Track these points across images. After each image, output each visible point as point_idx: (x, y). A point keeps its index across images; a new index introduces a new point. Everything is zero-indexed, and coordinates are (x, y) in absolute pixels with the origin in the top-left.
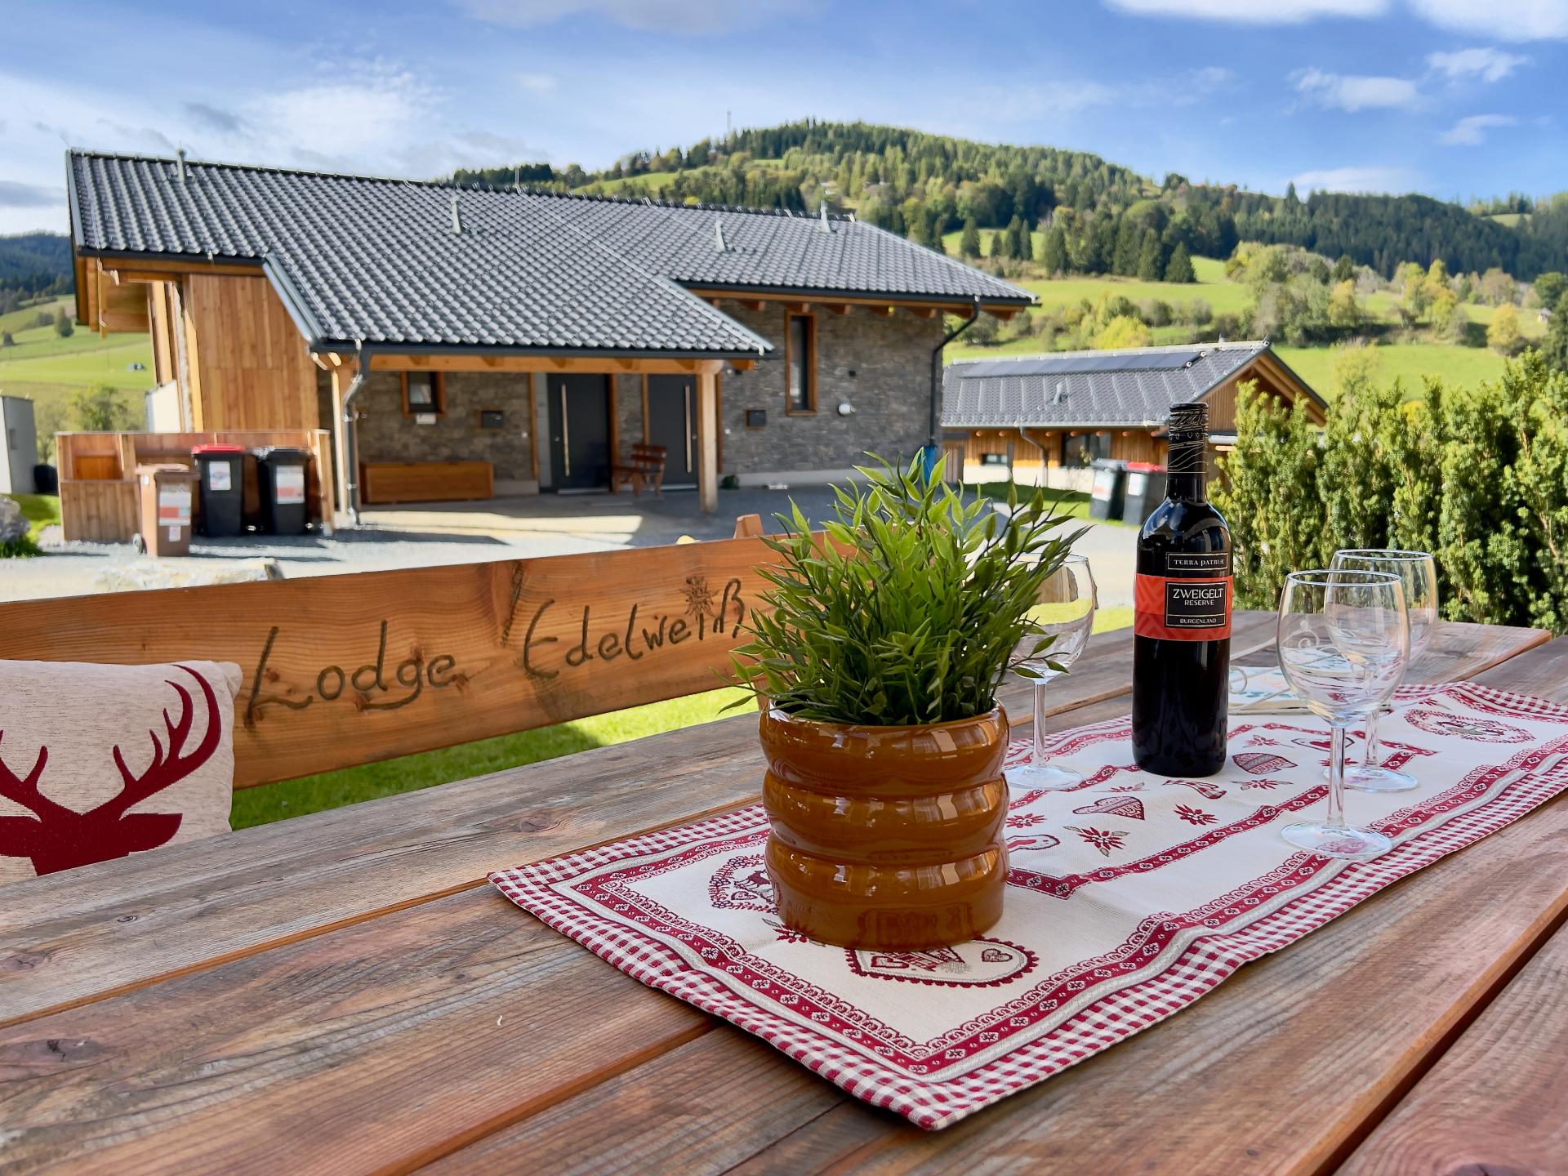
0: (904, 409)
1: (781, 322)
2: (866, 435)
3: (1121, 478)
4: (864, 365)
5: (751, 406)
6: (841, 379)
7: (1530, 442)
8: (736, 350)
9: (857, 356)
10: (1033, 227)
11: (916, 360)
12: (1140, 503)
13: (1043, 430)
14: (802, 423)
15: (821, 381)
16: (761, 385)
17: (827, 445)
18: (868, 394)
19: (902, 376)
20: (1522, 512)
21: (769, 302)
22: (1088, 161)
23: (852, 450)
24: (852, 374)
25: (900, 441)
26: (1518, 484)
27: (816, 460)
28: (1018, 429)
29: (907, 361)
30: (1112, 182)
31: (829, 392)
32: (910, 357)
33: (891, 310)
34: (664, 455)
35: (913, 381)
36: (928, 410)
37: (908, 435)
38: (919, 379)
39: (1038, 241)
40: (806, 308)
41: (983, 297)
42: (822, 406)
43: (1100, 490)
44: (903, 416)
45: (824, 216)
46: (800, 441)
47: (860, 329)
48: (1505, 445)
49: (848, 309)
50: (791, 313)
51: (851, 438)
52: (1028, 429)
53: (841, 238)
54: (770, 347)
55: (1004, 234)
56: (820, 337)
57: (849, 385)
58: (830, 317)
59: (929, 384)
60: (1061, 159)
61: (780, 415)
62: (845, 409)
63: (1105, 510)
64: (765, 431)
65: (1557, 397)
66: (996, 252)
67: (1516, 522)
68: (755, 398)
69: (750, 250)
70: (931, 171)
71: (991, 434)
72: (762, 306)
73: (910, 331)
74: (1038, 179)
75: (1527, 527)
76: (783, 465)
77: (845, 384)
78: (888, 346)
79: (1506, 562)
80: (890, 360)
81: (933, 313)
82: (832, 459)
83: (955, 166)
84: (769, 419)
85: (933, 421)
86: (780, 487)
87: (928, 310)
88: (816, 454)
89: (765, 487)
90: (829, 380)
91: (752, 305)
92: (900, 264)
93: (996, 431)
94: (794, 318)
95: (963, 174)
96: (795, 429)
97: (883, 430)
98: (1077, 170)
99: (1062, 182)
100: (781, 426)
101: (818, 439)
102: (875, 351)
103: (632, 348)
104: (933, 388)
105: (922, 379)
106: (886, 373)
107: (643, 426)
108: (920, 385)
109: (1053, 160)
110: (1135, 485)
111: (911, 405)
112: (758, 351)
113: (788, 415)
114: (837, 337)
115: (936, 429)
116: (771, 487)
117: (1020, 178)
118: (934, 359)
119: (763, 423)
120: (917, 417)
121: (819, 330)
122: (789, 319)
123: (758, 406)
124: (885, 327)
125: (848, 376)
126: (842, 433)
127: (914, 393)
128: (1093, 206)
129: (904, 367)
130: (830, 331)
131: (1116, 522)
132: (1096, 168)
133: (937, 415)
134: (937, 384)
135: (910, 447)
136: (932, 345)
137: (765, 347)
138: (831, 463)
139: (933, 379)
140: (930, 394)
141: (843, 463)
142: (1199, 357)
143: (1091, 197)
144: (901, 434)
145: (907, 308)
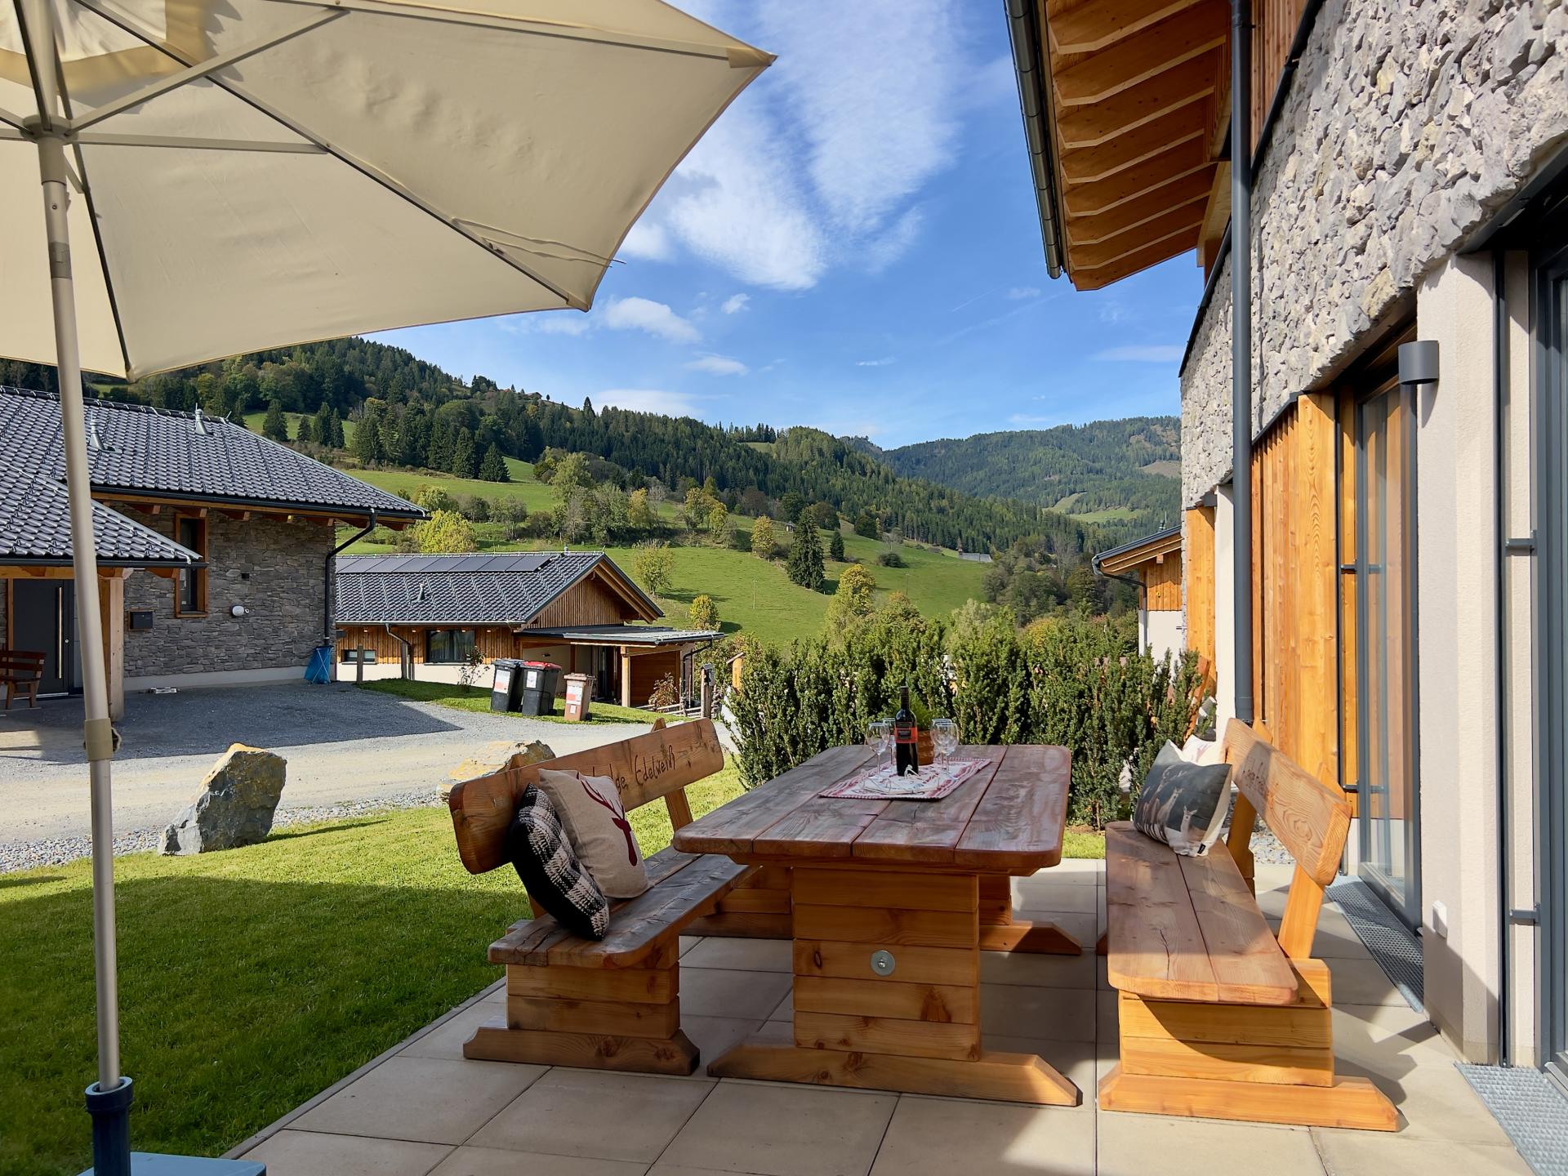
0: (298, 611)
1: (171, 523)
2: (259, 637)
3: (518, 676)
4: (256, 568)
5: (135, 608)
6: (233, 581)
8: (162, 558)
9: (249, 559)
10: (344, 416)
11: (309, 564)
12: (538, 695)
13: (409, 627)
14: (191, 626)
15: (211, 584)
16: (147, 587)
17: (217, 648)
18: (261, 595)
19: (294, 579)
21: (163, 504)
22: (397, 355)
23: (244, 651)
24: (245, 576)
25: (294, 641)
26: (888, 688)
27: (207, 662)
28: (383, 626)
29: (300, 566)
30: (422, 379)
31: (220, 594)
32: (303, 561)
33: (290, 517)
34: (42, 662)
35: (307, 585)
36: (322, 611)
37: (302, 636)
38: (312, 582)
39: (349, 429)
40: (203, 513)
41: (377, 509)
42: (213, 608)
44: (297, 618)
45: (198, 418)
46: (189, 643)
47: (253, 533)
48: (879, 667)
49: (246, 515)
50: (180, 516)
51: (244, 639)
52: (392, 626)
53: (219, 441)
54: (194, 555)
55: (312, 419)
56: (210, 541)
57: (242, 588)
58: (225, 522)
59: (322, 587)
60: (369, 350)
61: (167, 617)
62: (238, 610)
63: (505, 702)
64: (150, 634)
66: (304, 435)
67: (887, 704)
68: (139, 599)
69: (129, 450)
71: (354, 630)
72: (156, 510)
73: (303, 537)
74: (347, 368)
76: (170, 668)
77: (239, 586)
78: (281, 550)
80: (282, 564)
81: (329, 522)
82: (223, 661)
84: (155, 621)
85: (326, 620)
86: (168, 691)
87: (325, 518)
88: (205, 656)
89: (150, 692)
90: (220, 582)
91: (146, 509)
93: (361, 627)
94: (183, 521)
96: (183, 632)
97: (276, 631)
98: (387, 363)
99: (371, 374)
100: (169, 629)
101: (208, 641)
102: (268, 554)
104: (327, 590)
105: (315, 583)
106: (278, 576)
108: (313, 587)
109: (361, 351)
110: (532, 680)
111: (305, 607)
112: (185, 560)
113: (176, 617)
114: (228, 540)
115: (331, 631)
116: (158, 691)
117: (328, 365)
118: (327, 563)
119: (150, 625)
120: (311, 619)
121: (210, 534)
122: (178, 521)
123: (143, 608)
124: (278, 532)
125: (240, 578)
126: (233, 634)
127: (308, 596)
128: (405, 400)
129: (297, 571)
130: (222, 534)
131: (516, 713)
132: (406, 364)
133: (331, 616)
134: (331, 587)
135: (305, 647)
136: (325, 550)
137: (190, 556)
138: (224, 665)
139: (326, 583)
140: (323, 597)
141: (235, 664)
142: (549, 562)
143: (402, 392)
144: (296, 633)
145: (304, 516)
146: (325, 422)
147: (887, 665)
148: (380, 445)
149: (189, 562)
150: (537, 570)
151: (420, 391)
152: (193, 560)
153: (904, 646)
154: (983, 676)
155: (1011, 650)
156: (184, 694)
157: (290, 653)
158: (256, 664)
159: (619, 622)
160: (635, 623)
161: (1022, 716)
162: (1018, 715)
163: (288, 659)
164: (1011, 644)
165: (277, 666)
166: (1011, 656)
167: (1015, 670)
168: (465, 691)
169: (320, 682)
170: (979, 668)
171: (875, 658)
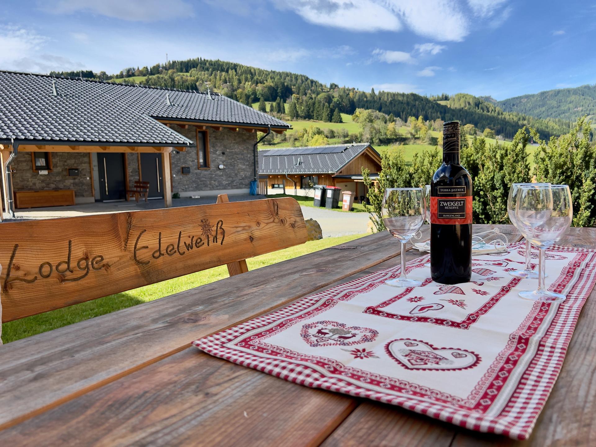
0: (244, 167)
1: (194, 133)
2: (230, 177)
3: (324, 192)
4: (228, 150)
5: (183, 166)
6: (219, 155)
7: (483, 168)
8: (178, 143)
9: (225, 147)
10: (285, 102)
11: (248, 149)
12: (331, 200)
13: (294, 175)
14: (204, 172)
15: (211, 156)
16: (188, 158)
17: (214, 181)
18: (229, 161)
19: (242, 154)
20: (482, 193)
21: (189, 125)
22: (303, 78)
23: (224, 183)
24: (223, 153)
25: (243, 179)
26: (480, 183)
27: (211, 187)
28: (285, 175)
29: (244, 149)
30: (312, 86)
31: (215, 160)
32: (245, 147)
33: (237, 129)
34: (148, 185)
35: (247, 157)
36: (253, 167)
37: (246, 177)
38: (249, 156)
39: (287, 106)
40: (204, 128)
41: (271, 125)
42: (212, 166)
43: (317, 196)
44: (244, 170)
45: (209, 93)
46: (204, 179)
47: (226, 136)
49: (221, 129)
50: (198, 130)
51: (224, 178)
52: (288, 175)
53: (216, 102)
54: (191, 142)
55: (274, 104)
56: (210, 140)
57: (223, 158)
58: (214, 132)
59: (253, 157)
60: (293, 77)
61: (195, 169)
62: (221, 167)
63: (319, 203)
64: (190, 176)
65: (491, 152)
66: (272, 110)
68: (185, 162)
69: (181, 105)
70: (246, 80)
71: (275, 177)
72: (187, 127)
73: (245, 138)
74: (286, 84)
75: (483, 198)
76: (197, 189)
77: (221, 157)
78: (237, 143)
79: (477, 210)
80: (237, 149)
81: (253, 131)
82: (217, 186)
83: (255, 78)
84: (191, 171)
85: (255, 172)
86: (197, 197)
87: (252, 129)
88: (210, 184)
89: (191, 197)
90: (214, 156)
91: (183, 126)
92: (240, 112)
93: (277, 175)
94: (199, 132)
95: (258, 81)
96: (202, 175)
97: (236, 175)
98: (299, 81)
99: (294, 85)
100: (196, 174)
101: (211, 178)
102: (232, 145)
103: (134, 142)
104: (254, 159)
105: (250, 156)
106: (236, 153)
107: (139, 174)
108: (249, 158)
109: (291, 77)
110: (329, 194)
111: (247, 165)
112: (187, 144)
113: (199, 169)
114: (217, 139)
115: (256, 175)
116: (193, 197)
117: (279, 83)
118: (254, 148)
119: (189, 172)
120: (249, 170)
121: (209, 137)
123: (187, 166)
124: (235, 136)
125: (222, 154)
126: (220, 176)
127: (248, 161)
128: (306, 94)
129: (243, 151)
130: (214, 137)
131: (323, 208)
132: (306, 81)
133: (257, 169)
134: (256, 158)
135: (247, 181)
136: (254, 143)
138: (217, 188)
139: (254, 156)
140: (253, 161)
141: (221, 187)
142: (347, 148)
143: (305, 91)
144: (244, 176)
145: (243, 129)
146: (279, 104)
147: (480, 166)
148: (297, 112)
149: (188, 144)
150: (342, 152)
151: (311, 90)
152: (190, 143)
153: (494, 152)
154: (560, 174)
155: (586, 152)
156: (202, 198)
157: (241, 183)
158: (229, 187)
159: (376, 172)
161: (592, 204)
162: (588, 204)
163: (241, 186)
164: (586, 148)
165: (237, 188)
166: (585, 157)
167: (587, 168)
168: (306, 198)
169: (253, 195)
170: (557, 166)
171: (472, 162)
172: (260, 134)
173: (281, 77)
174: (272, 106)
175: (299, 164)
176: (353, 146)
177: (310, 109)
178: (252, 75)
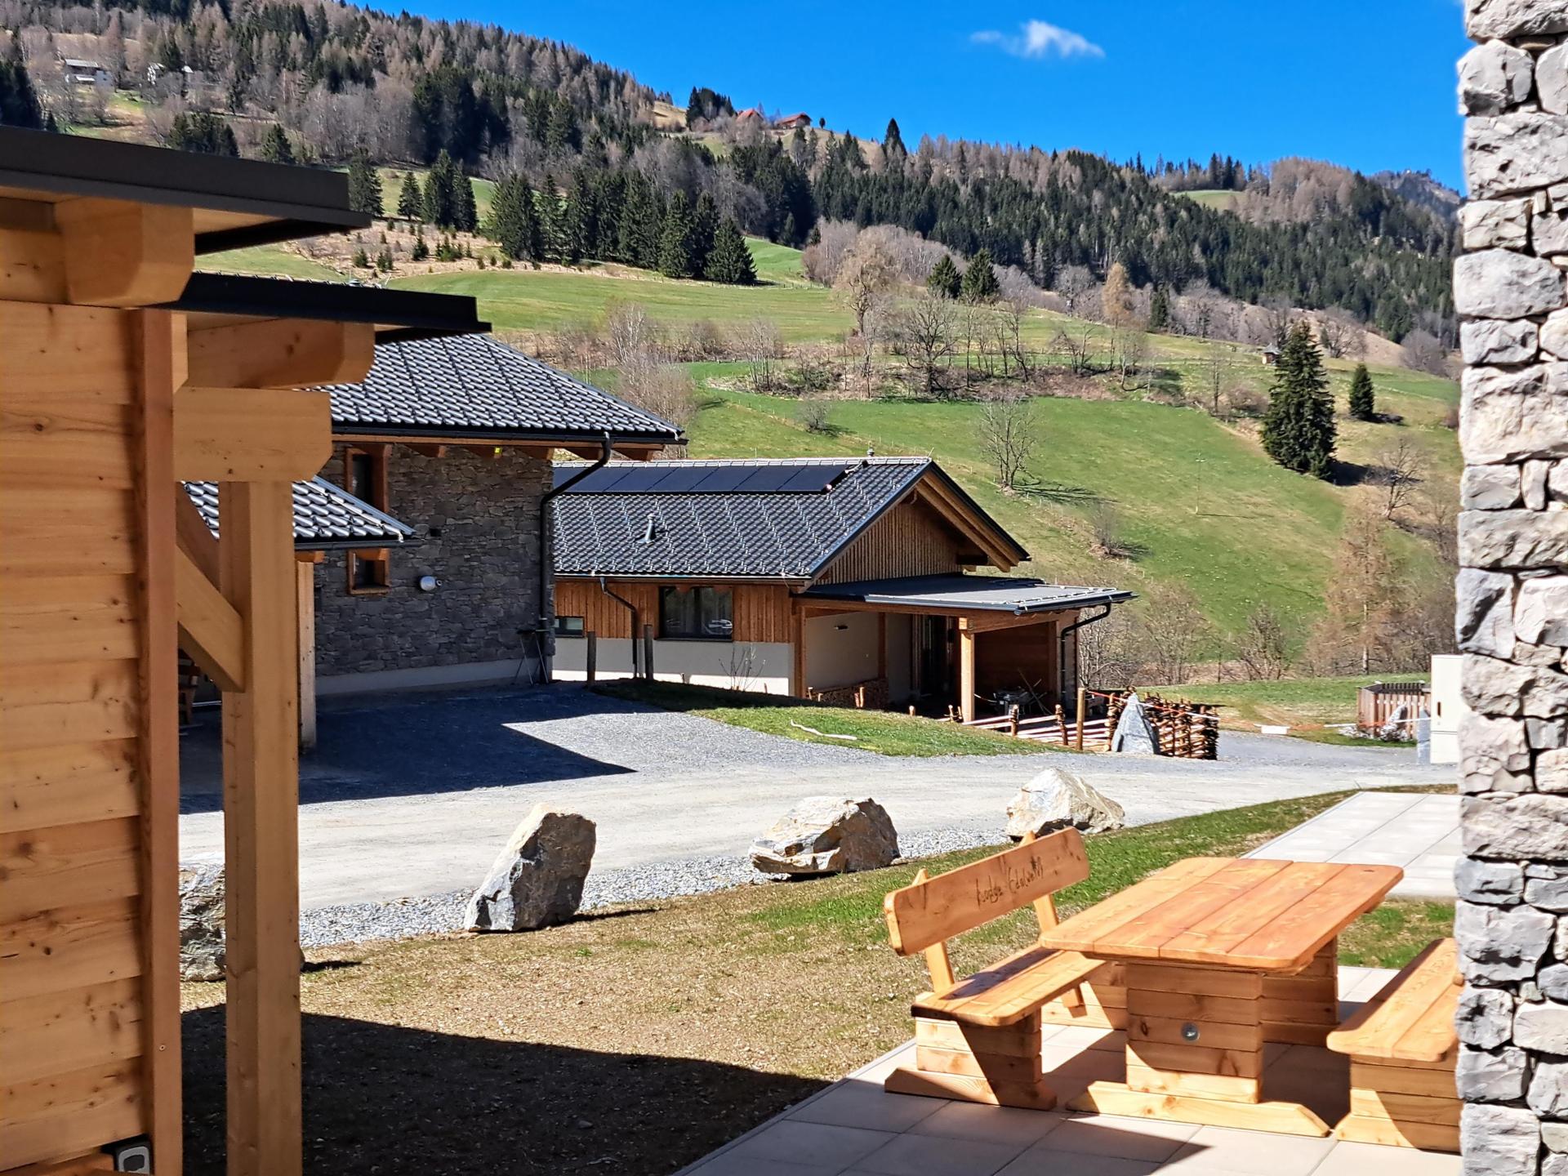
0: (504, 580)
1: (339, 464)
2: (454, 618)
4: (450, 521)
6: (420, 540)
8: (369, 536)
9: (438, 507)
11: (518, 511)
13: (635, 583)
14: (368, 605)
17: (401, 636)
18: (454, 560)
19: (499, 534)
22: (561, 58)
23: (435, 640)
24: (435, 533)
25: (499, 624)
27: (388, 656)
28: (596, 578)
29: (506, 515)
30: (604, 98)
31: (405, 560)
32: (510, 507)
33: (497, 450)
35: (515, 541)
36: (536, 580)
37: (510, 617)
38: (522, 537)
41: (614, 432)
42: (395, 580)
44: (503, 591)
46: (365, 630)
47: (444, 469)
49: (442, 449)
51: (435, 623)
52: (610, 581)
54: (403, 528)
55: (421, 178)
57: (433, 550)
59: (535, 543)
60: (513, 50)
61: (338, 594)
62: (428, 582)
70: (282, 60)
73: (509, 472)
74: (477, 87)
77: (428, 549)
78: (479, 493)
80: (483, 513)
82: (409, 655)
83: (325, 51)
84: (324, 601)
85: (542, 594)
87: (546, 449)
88: (386, 648)
94: (355, 457)
95: (341, 68)
96: (358, 614)
97: (476, 610)
98: (543, 71)
99: (517, 95)
100: (340, 610)
101: (390, 627)
102: (463, 500)
104: (541, 550)
105: (527, 539)
106: (479, 531)
108: (524, 545)
109: (500, 51)
111: (514, 574)
112: (398, 538)
113: (348, 594)
114: (413, 482)
115: (546, 608)
117: (446, 81)
118: (542, 509)
120: (521, 591)
121: (389, 474)
122: (349, 459)
124: (476, 468)
125: (429, 536)
126: (422, 616)
127: (518, 559)
128: (574, 140)
129: (503, 522)
130: (404, 474)
132: (577, 70)
133: (548, 586)
135: (513, 632)
136: (538, 490)
137: (402, 532)
138: (408, 660)
139: (542, 538)
140: (536, 558)
141: (424, 659)
142: (843, 475)
143: (571, 123)
144: (502, 614)
145: (517, 448)
146: (443, 185)
148: (536, 222)
149: (401, 538)
150: (825, 491)
151: (601, 121)
152: (406, 537)
157: (494, 642)
158: (451, 658)
159: (955, 568)
160: (981, 571)
163: (492, 650)
165: (478, 660)
172: (563, 459)
173: (450, 44)
174: (411, 188)
175: (653, 536)
176: (865, 464)
177: (596, 210)
178: (308, 35)
